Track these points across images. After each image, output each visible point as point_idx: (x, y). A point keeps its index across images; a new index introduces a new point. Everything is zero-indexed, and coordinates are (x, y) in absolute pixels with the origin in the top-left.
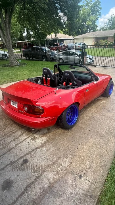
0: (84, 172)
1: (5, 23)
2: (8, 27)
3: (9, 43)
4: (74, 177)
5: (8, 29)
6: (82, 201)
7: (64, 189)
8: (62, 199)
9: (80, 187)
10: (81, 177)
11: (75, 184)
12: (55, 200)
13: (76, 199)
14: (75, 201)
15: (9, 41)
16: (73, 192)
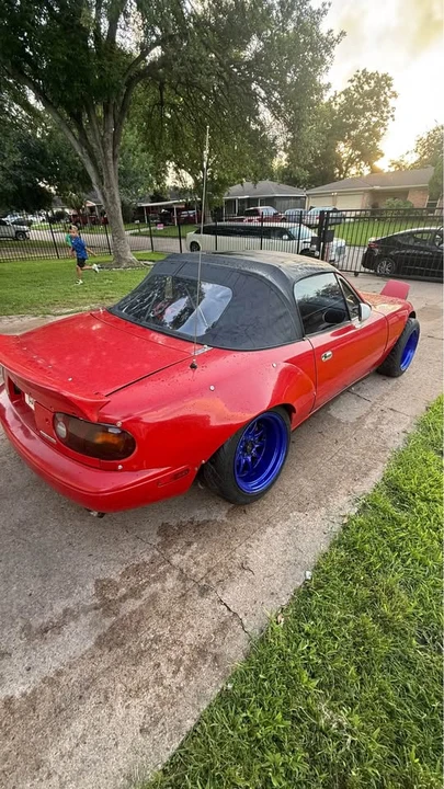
0: (220, 576)
1: (102, 142)
2: (110, 155)
3: (113, 203)
4: (184, 588)
5: (111, 162)
6: (181, 669)
7: (138, 622)
8: (120, 651)
9: (192, 622)
10: (204, 591)
11: (178, 610)
12: (100, 652)
13: (165, 660)
14: (159, 665)
15: (113, 197)
16: (163, 635)
